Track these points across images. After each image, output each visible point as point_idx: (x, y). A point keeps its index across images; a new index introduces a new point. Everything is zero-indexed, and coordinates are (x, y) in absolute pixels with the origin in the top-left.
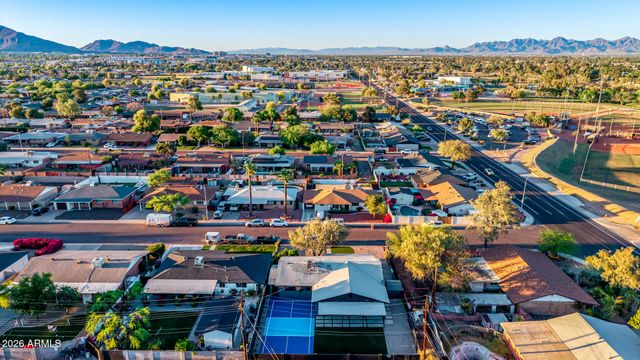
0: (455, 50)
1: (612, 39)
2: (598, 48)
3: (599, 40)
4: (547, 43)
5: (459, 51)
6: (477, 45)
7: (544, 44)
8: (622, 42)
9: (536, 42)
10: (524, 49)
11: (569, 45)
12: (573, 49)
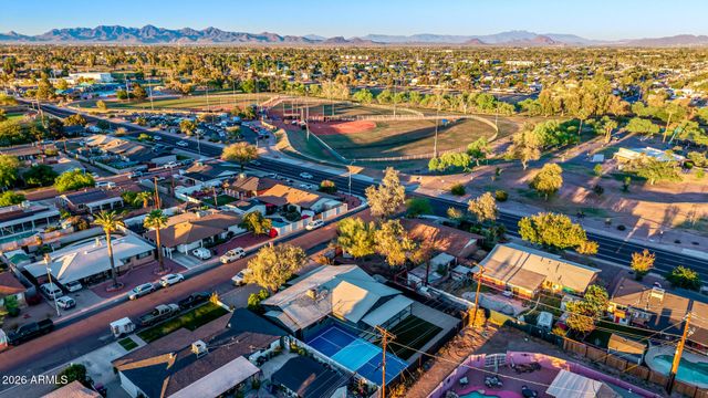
0: (27, 38)
1: (200, 30)
2: (190, 37)
3: (188, 30)
4: (138, 31)
5: (33, 39)
6: (56, 32)
7: (135, 32)
8: (209, 33)
9: (126, 30)
10: (115, 38)
11: (161, 34)
12: (167, 39)
